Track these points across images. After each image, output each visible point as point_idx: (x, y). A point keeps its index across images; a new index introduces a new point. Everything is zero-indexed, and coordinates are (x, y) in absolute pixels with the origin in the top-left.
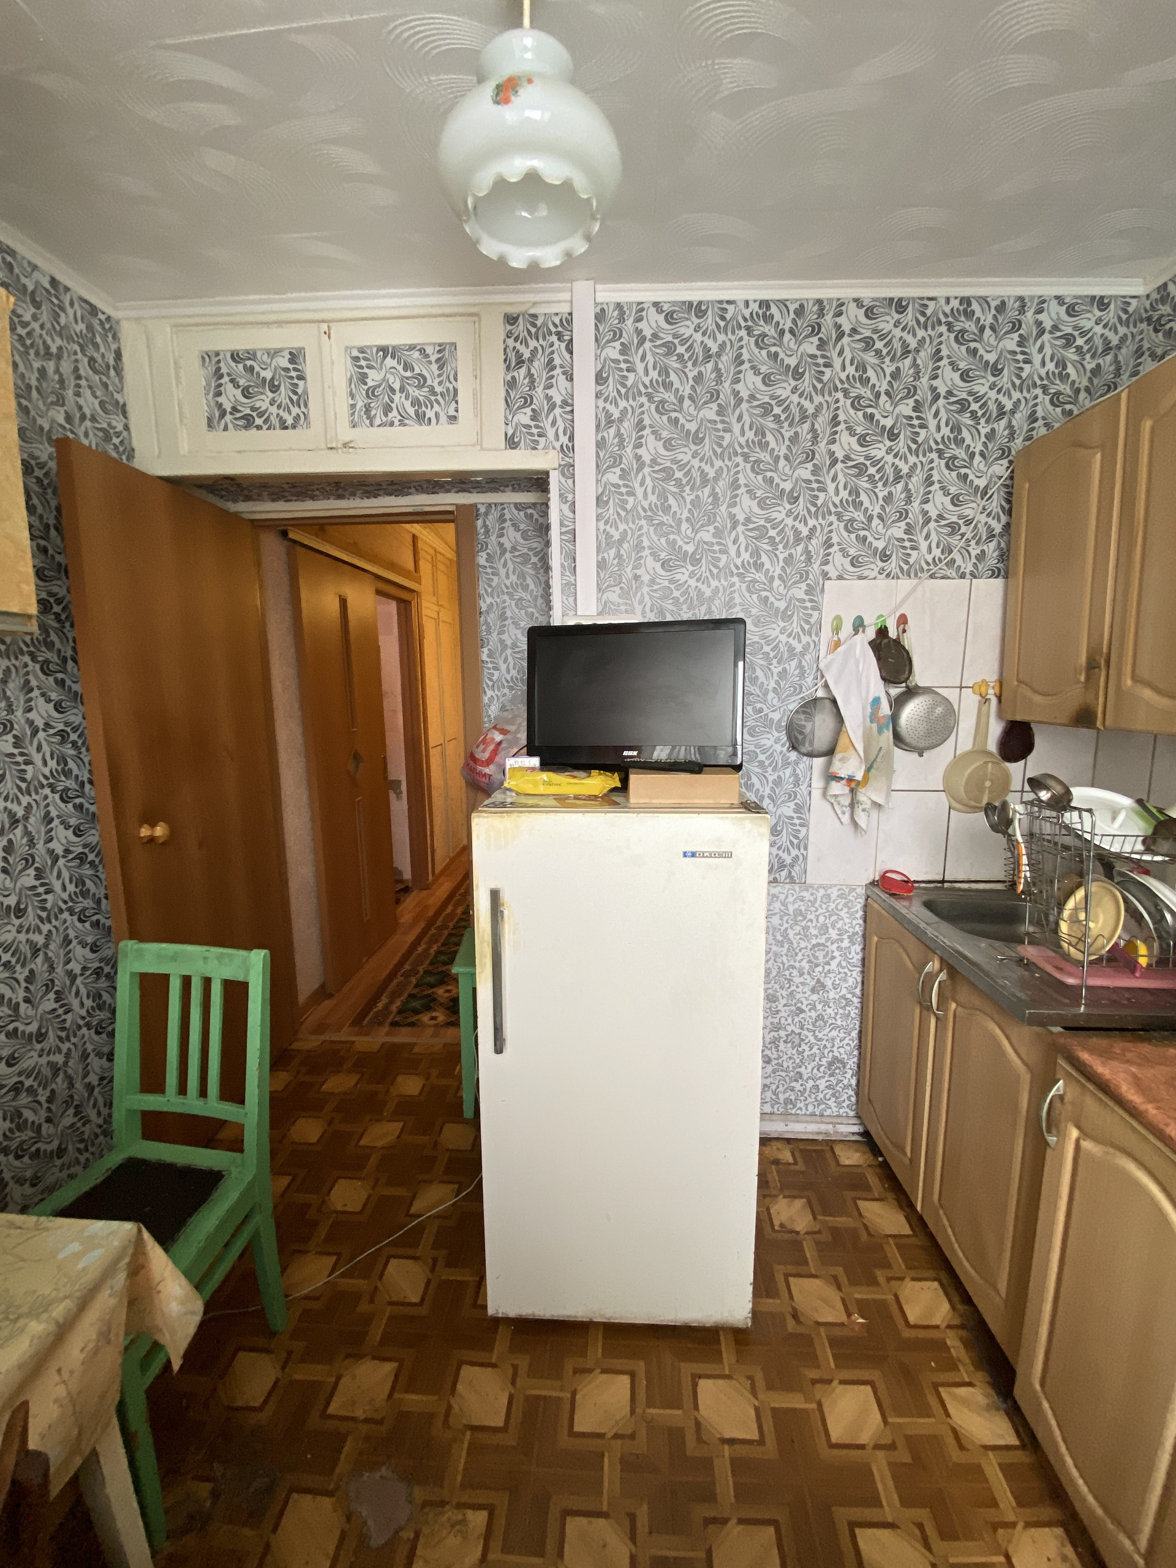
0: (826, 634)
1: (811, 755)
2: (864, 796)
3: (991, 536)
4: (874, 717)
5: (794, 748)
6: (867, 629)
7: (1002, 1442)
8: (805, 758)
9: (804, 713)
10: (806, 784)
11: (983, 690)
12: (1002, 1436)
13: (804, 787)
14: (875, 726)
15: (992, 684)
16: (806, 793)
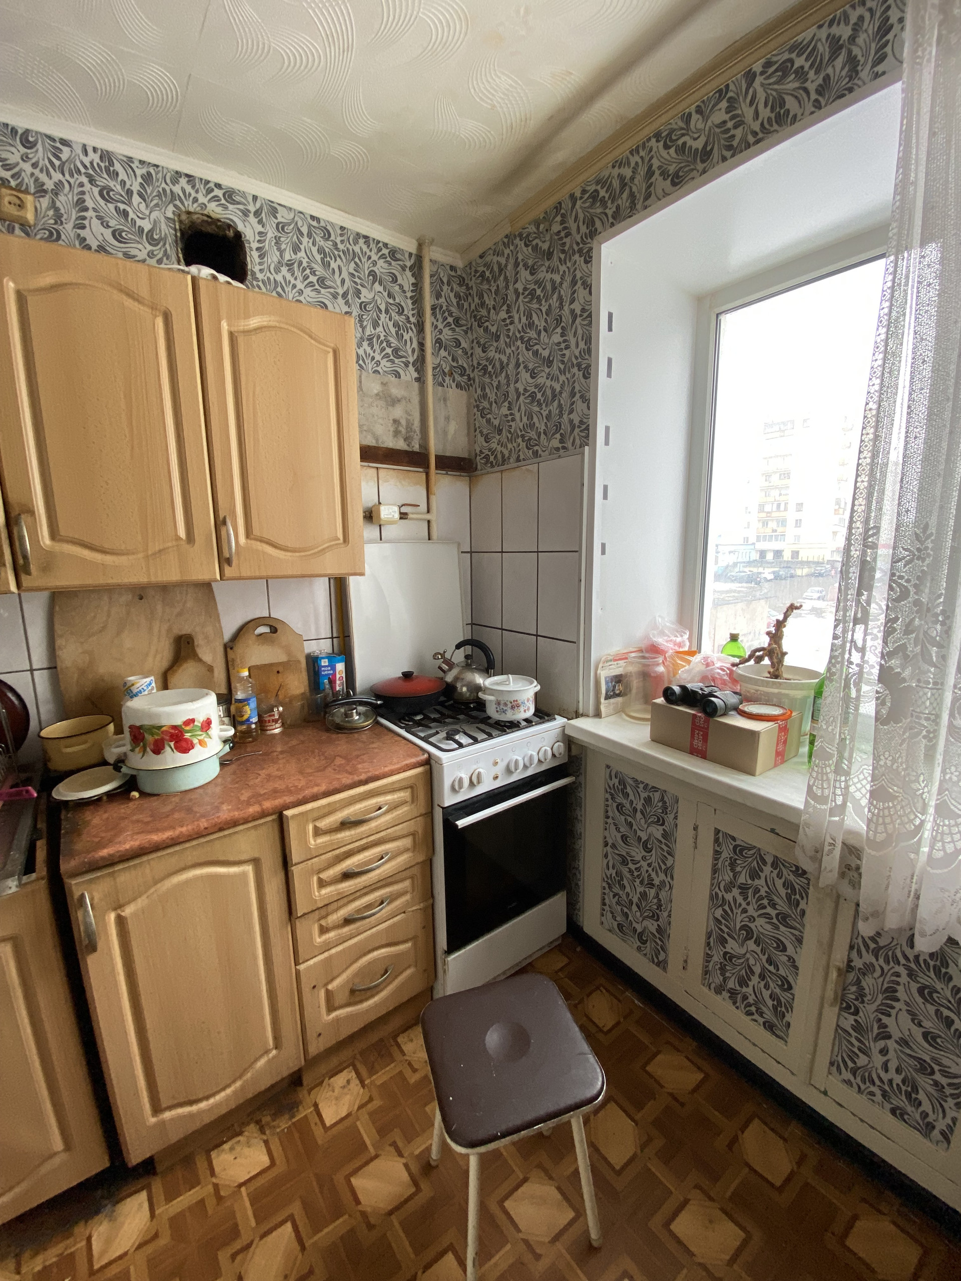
7: (146, 1205)
12: (141, 1205)
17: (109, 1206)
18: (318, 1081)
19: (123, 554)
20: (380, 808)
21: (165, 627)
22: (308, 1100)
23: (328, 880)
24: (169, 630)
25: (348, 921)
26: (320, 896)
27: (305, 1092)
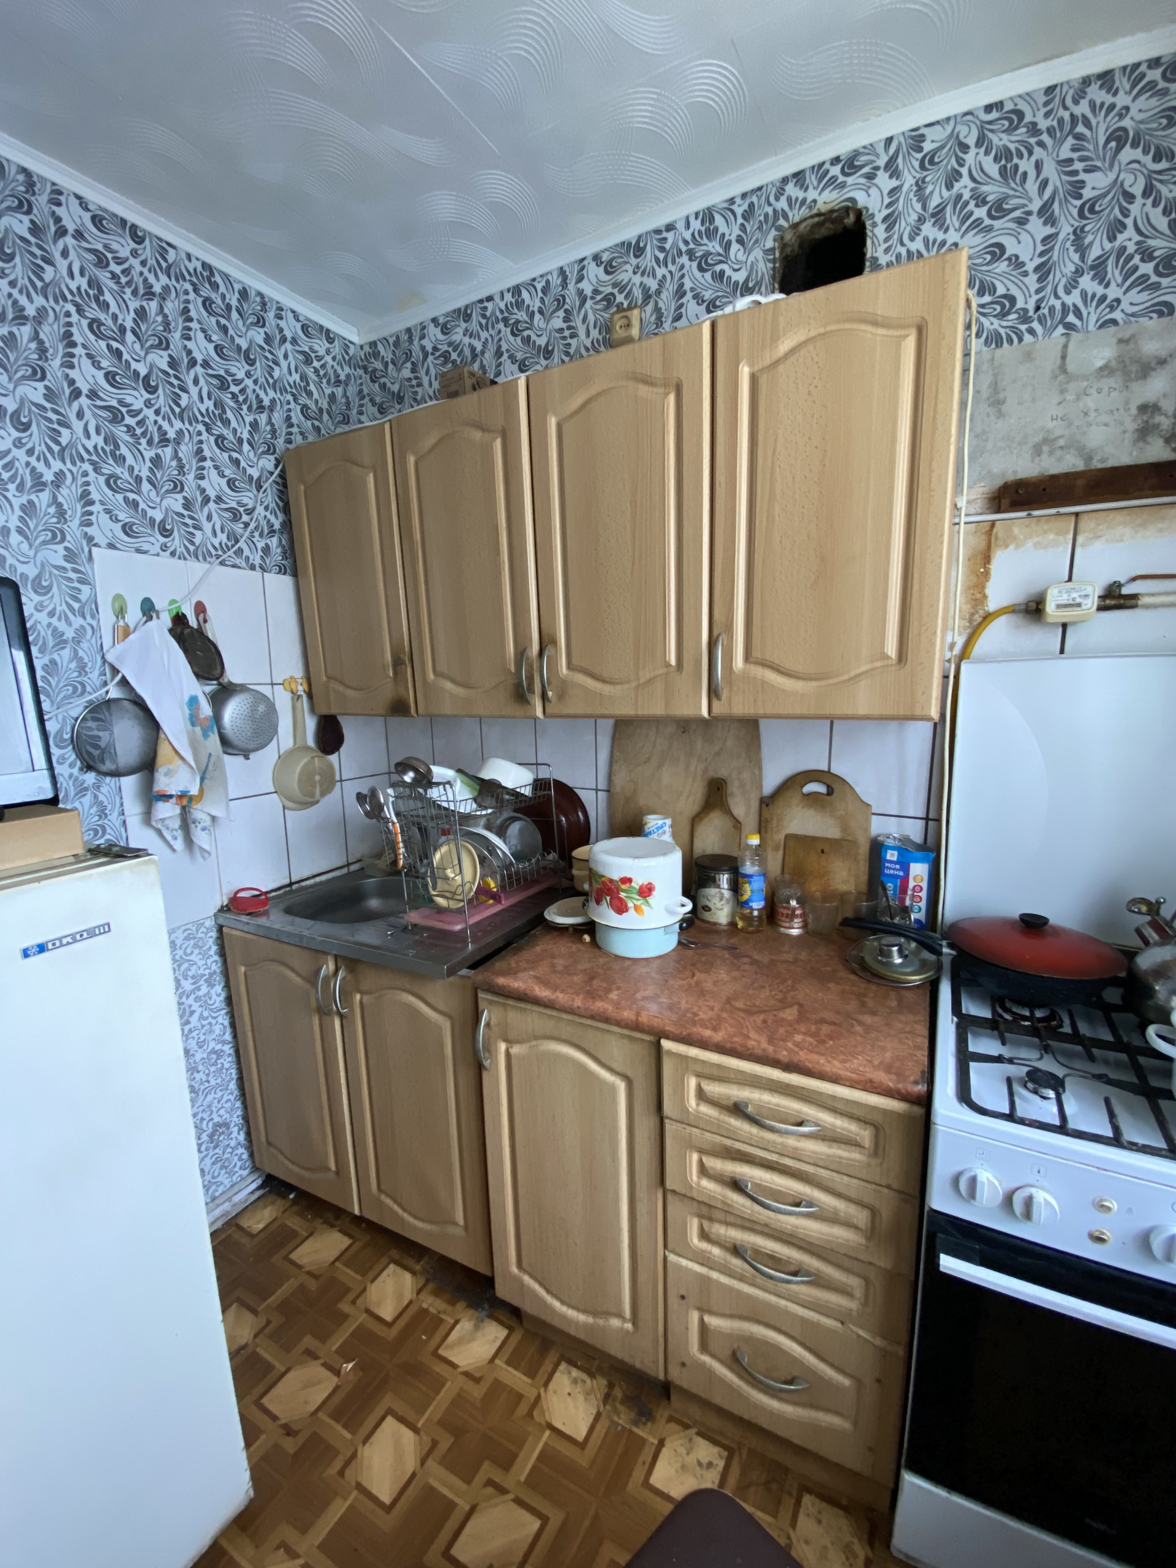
0: (107, 618)
1: (116, 774)
2: (199, 813)
3: (272, 532)
4: (194, 720)
5: (88, 767)
6: (161, 615)
7: (497, 1345)
8: (108, 779)
9: (95, 719)
10: (116, 813)
11: (293, 686)
12: (495, 1340)
13: (114, 817)
14: (198, 729)
15: (300, 681)
16: (118, 824)
17: (484, 1313)
18: (685, 1420)
19: (618, 684)
20: (800, 1124)
21: (701, 766)
22: (662, 1426)
23: (711, 1172)
24: (705, 771)
25: (736, 1250)
26: (698, 1184)
27: (666, 1414)
